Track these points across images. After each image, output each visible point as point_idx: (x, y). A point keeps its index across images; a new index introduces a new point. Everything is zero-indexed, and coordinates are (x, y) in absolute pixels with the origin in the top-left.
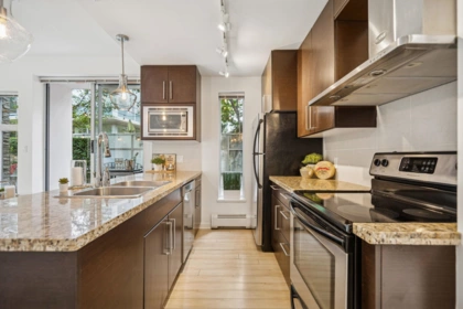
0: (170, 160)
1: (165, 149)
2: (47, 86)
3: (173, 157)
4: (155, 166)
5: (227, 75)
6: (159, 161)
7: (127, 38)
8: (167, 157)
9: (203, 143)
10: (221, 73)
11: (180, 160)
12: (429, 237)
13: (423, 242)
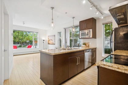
0: (87, 44)
1: (86, 41)
2: (65, 30)
3: (88, 43)
4: (83, 45)
5: (102, 18)
6: (84, 44)
7: (74, 17)
8: (87, 43)
9: (97, 39)
10: (100, 18)
11: (90, 44)
12: (115, 68)
13: (113, 69)
